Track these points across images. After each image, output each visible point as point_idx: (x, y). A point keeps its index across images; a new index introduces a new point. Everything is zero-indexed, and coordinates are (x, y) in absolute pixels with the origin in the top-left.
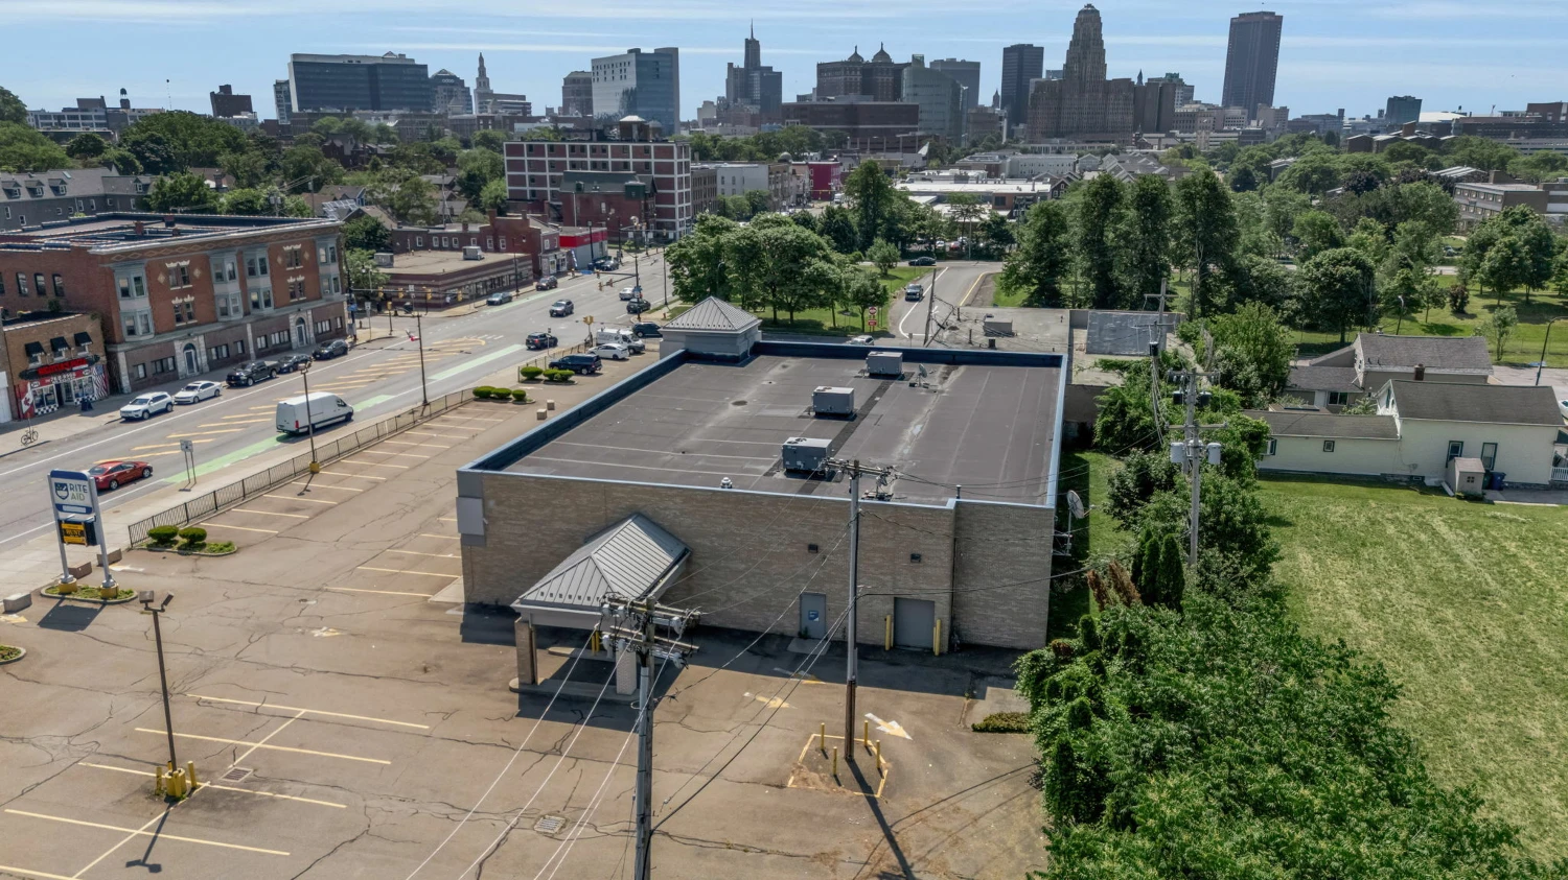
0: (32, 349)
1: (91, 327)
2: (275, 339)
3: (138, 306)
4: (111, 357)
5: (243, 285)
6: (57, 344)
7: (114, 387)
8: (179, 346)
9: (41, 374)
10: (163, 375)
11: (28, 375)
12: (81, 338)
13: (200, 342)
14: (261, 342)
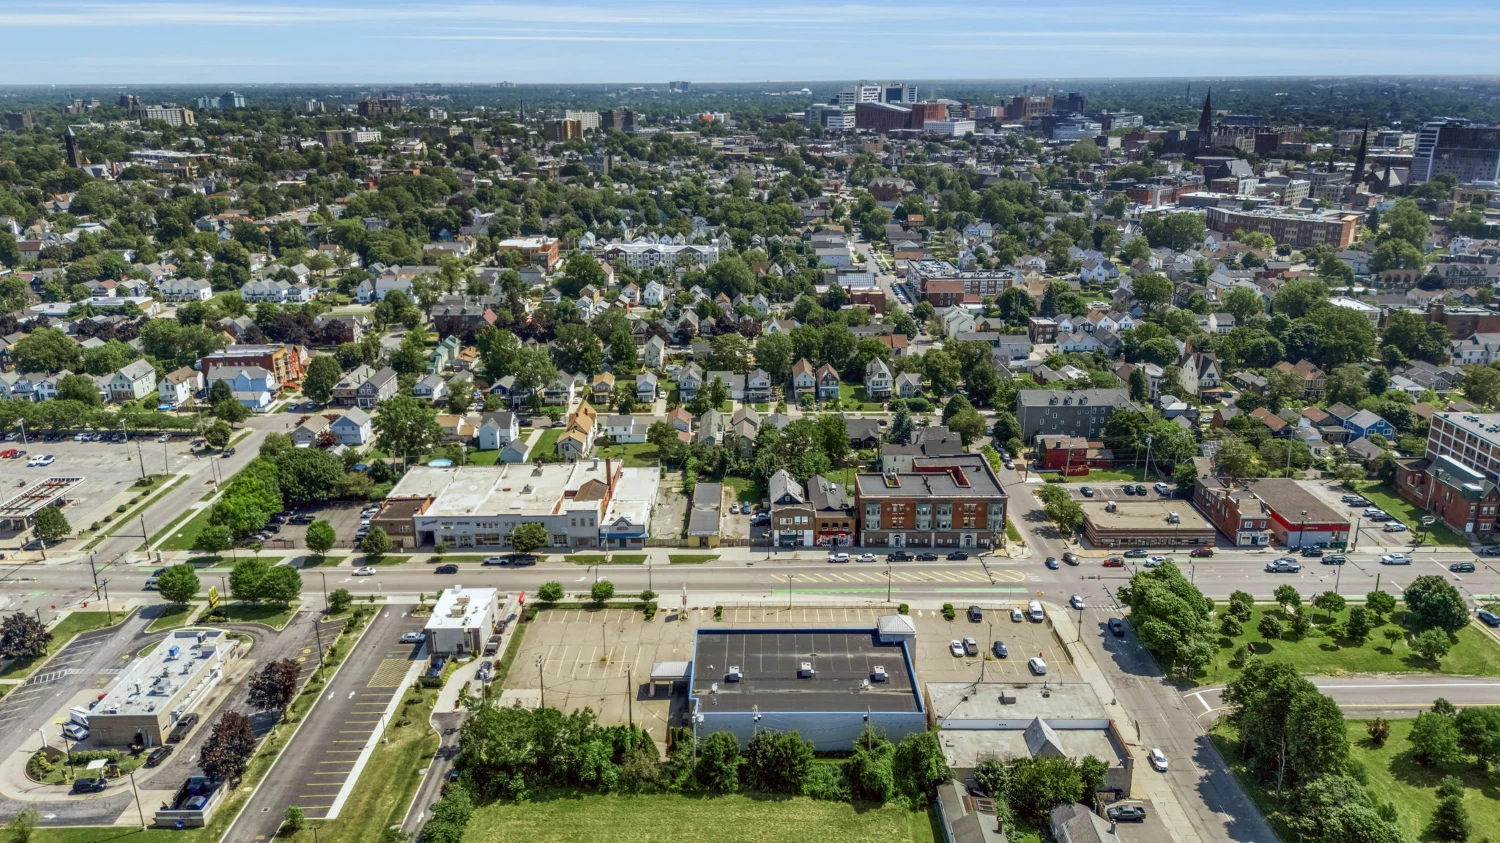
0: (825, 525)
1: (851, 522)
2: (950, 541)
3: (872, 519)
4: (858, 532)
5: (934, 516)
6: (835, 525)
7: (857, 542)
8: (891, 535)
9: (828, 533)
10: (879, 545)
11: (821, 533)
12: (846, 525)
13: (904, 536)
14: (940, 541)
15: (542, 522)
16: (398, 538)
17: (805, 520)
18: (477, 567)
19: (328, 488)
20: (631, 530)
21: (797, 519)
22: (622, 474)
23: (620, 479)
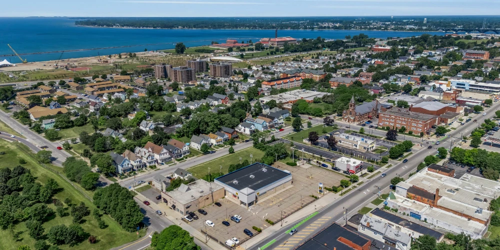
22: (469, 219)
23: (467, 219)
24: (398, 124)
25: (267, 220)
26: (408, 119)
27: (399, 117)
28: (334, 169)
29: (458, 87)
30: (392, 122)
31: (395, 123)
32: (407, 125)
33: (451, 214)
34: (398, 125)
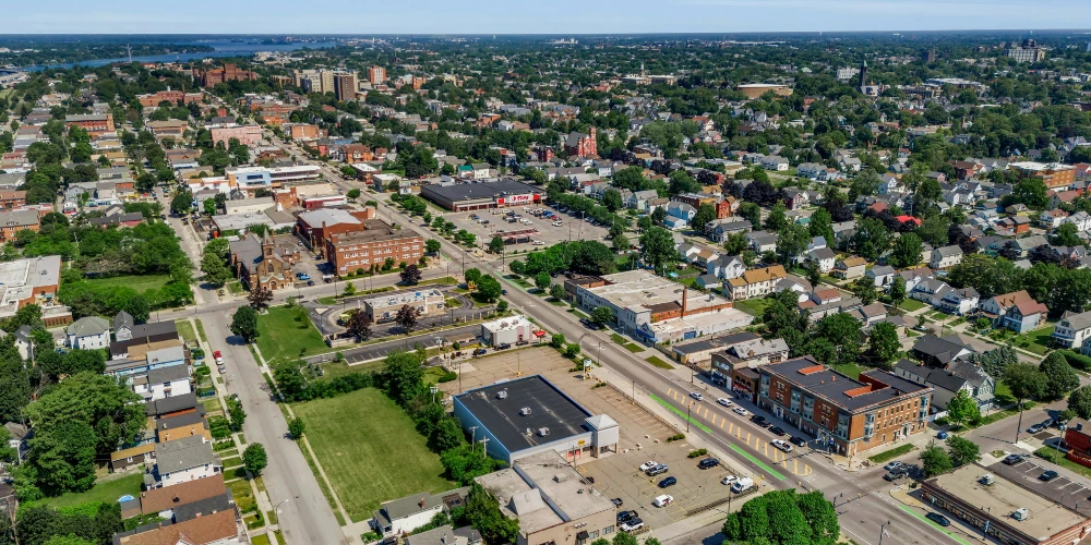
0: (738, 378)
1: (753, 383)
2: (811, 431)
3: (764, 387)
4: (756, 393)
5: (801, 405)
6: (743, 381)
7: (755, 400)
8: (775, 406)
9: (740, 386)
10: (767, 410)
11: (736, 383)
12: (749, 384)
13: (782, 410)
14: (805, 428)
15: (616, 309)
16: (570, 294)
17: (727, 368)
18: (575, 319)
19: (593, 264)
20: (649, 333)
21: (723, 366)
22: (719, 310)
23: (715, 312)
24: (378, 256)
25: (669, 440)
26: (393, 242)
27: (377, 244)
28: (502, 348)
29: (250, 184)
30: (365, 258)
31: (371, 256)
32: (394, 252)
33: (701, 314)
34: (377, 260)
